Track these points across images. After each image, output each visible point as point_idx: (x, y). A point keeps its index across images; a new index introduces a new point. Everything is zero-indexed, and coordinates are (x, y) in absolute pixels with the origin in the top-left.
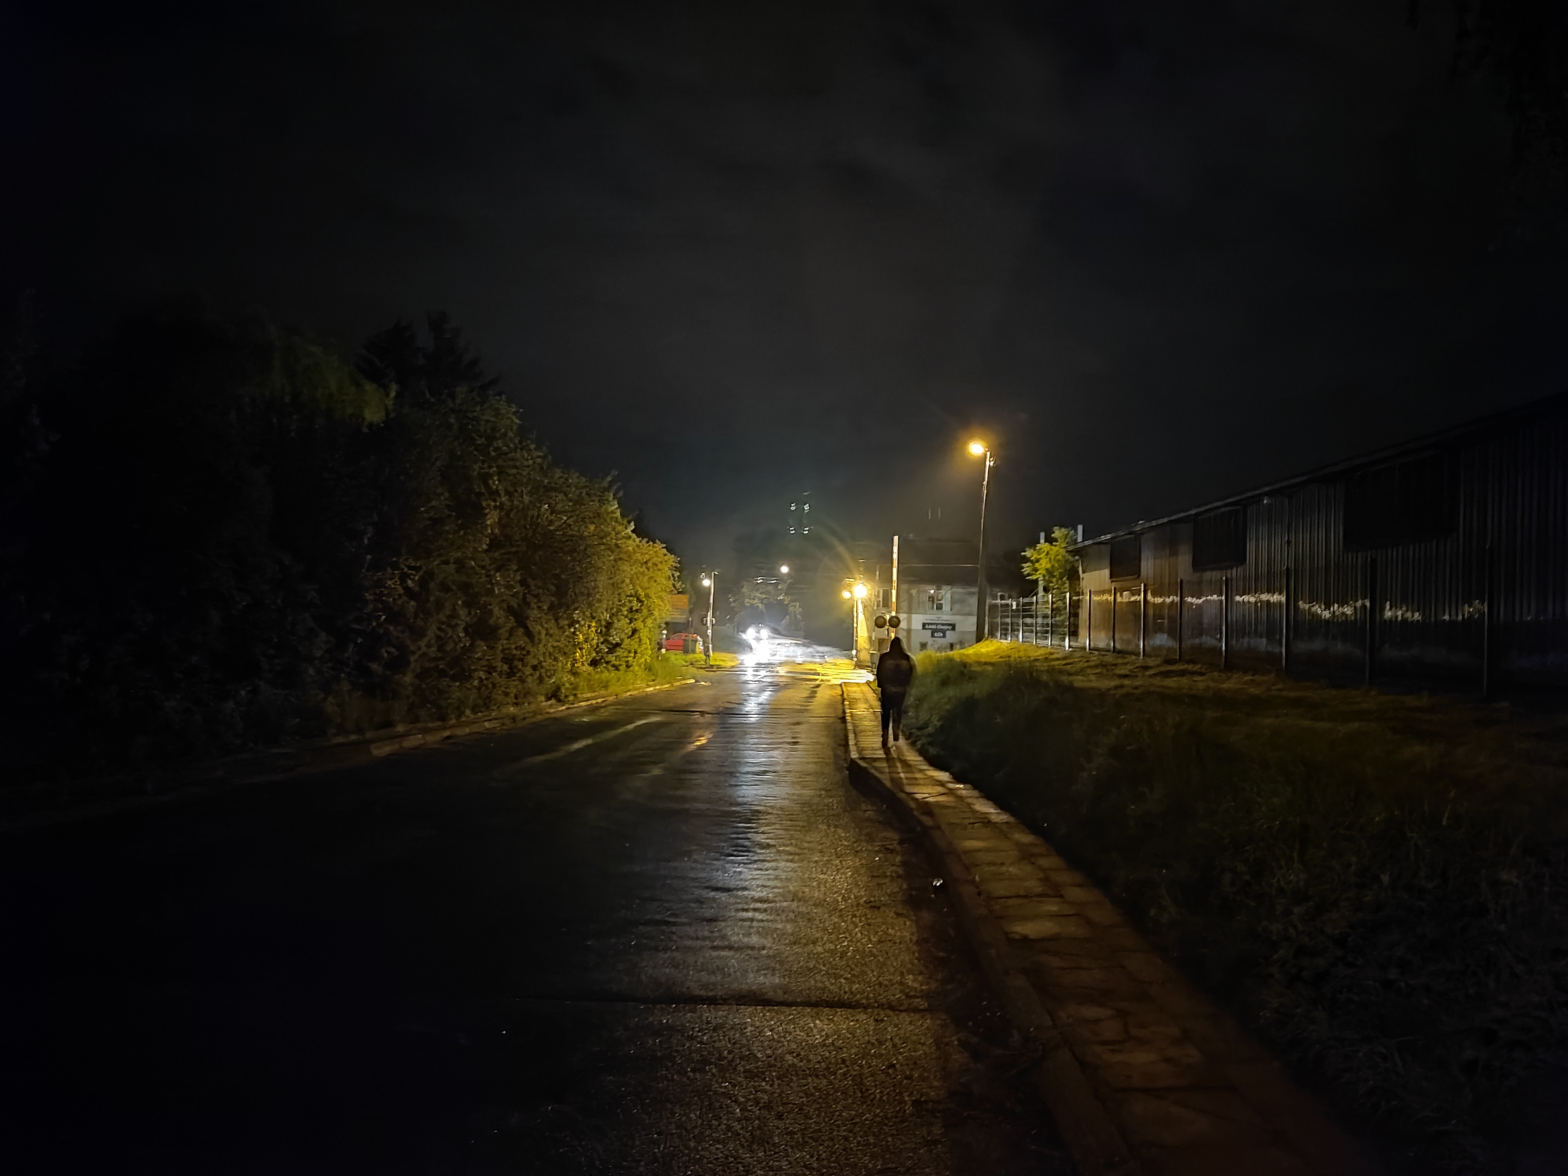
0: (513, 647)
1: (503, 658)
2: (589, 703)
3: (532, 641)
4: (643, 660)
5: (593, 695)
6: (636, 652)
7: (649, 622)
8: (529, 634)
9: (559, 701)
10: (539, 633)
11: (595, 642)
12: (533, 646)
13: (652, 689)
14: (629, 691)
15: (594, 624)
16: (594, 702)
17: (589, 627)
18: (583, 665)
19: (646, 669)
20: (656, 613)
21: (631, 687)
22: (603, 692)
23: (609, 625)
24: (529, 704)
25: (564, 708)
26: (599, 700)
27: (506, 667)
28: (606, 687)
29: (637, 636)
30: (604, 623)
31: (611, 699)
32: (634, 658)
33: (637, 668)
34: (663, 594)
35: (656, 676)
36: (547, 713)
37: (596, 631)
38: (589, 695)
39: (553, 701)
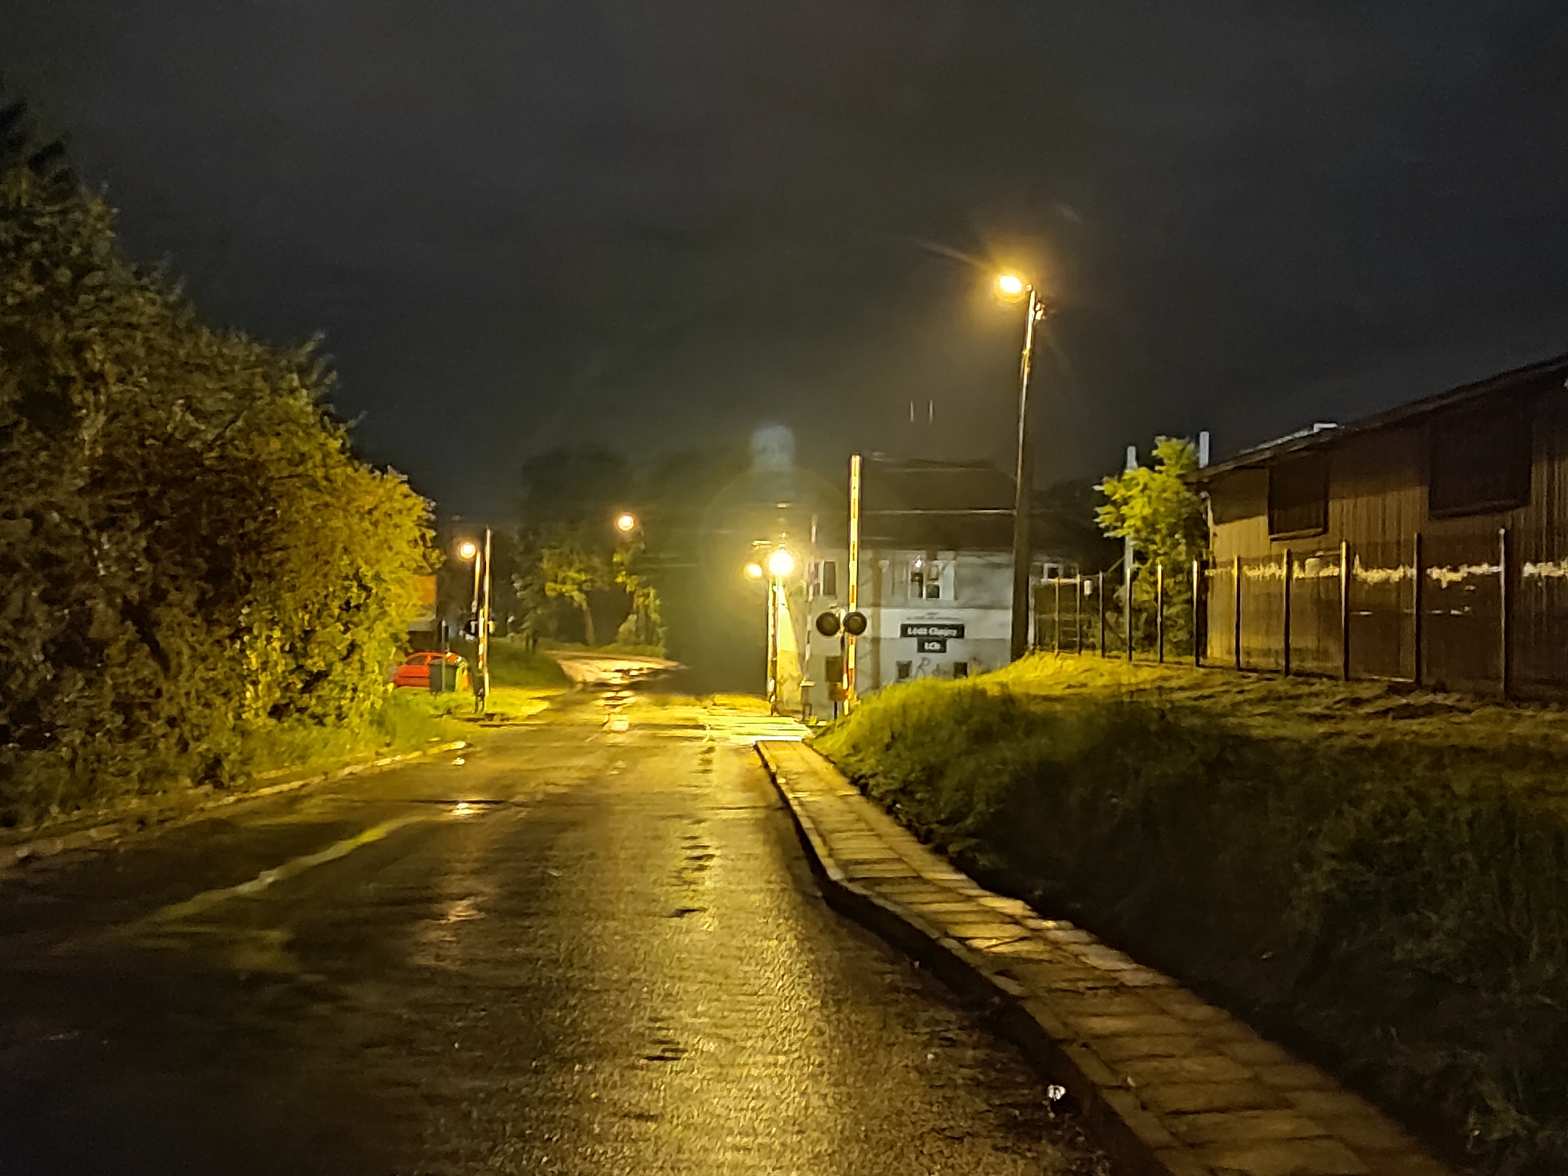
0: (131, 679)
1: (114, 704)
2: (276, 789)
3: (166, 668)
4: (368, 704)
5: (280, 773)
6: (355, 690)
7: (379, 627)
8: (159, 655)
9: (219, 786)
10: (179, 653)
11: (280, 669)
12: (166, 677)
13: (387, 761)
14: (347, 764)
15: (277, 634)
16: (285, 787)
17: (269, 639)
18: (257, 715)
19: (371, 723)
20: (392, 611)
21: (347, 758)
22: (297, 768)
23: (308, 635)
24: (165, 792)
25: (232, 799)
26: (296, 784)
27: (119, 720)
28: (303, 758)
29: (356, 657)
30: (297, 631)
31: (317, 780)
32: (352, 699)
33: (356, 721)
34: (404, 574)
35: (393, 734)
36: (202, 810)
37: (282, 647)
38: (273, 774)
39: (207, 787)
